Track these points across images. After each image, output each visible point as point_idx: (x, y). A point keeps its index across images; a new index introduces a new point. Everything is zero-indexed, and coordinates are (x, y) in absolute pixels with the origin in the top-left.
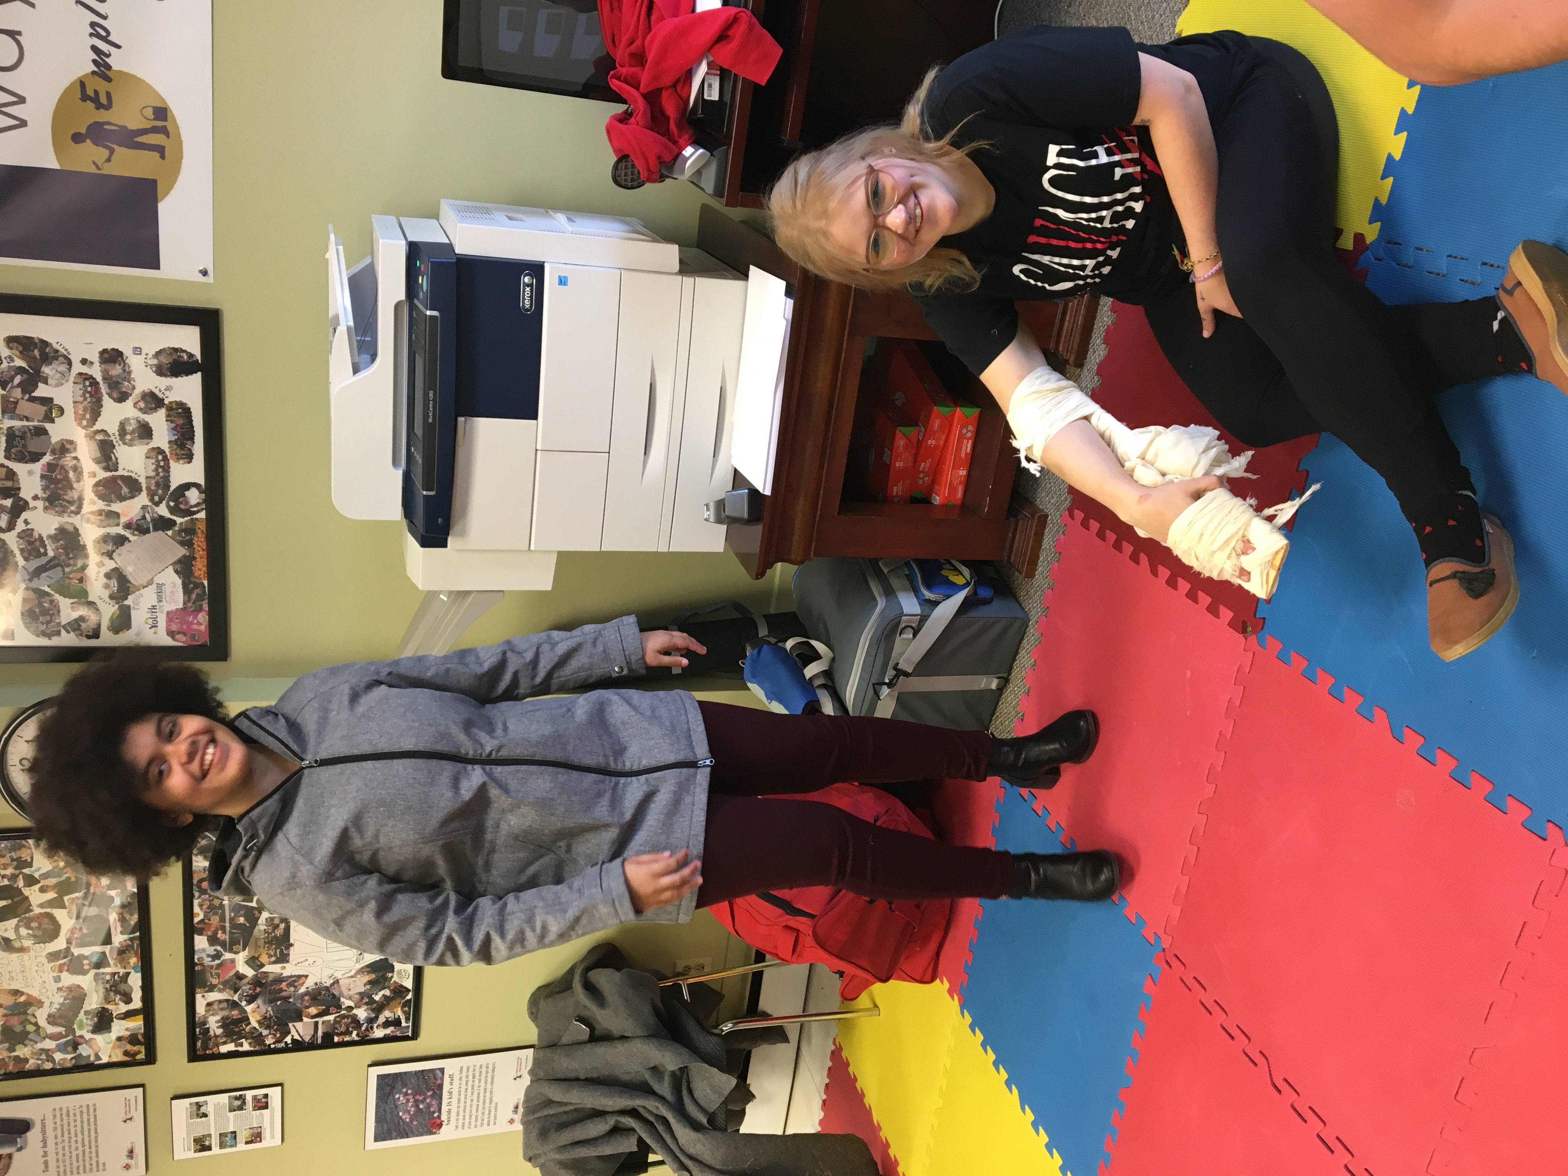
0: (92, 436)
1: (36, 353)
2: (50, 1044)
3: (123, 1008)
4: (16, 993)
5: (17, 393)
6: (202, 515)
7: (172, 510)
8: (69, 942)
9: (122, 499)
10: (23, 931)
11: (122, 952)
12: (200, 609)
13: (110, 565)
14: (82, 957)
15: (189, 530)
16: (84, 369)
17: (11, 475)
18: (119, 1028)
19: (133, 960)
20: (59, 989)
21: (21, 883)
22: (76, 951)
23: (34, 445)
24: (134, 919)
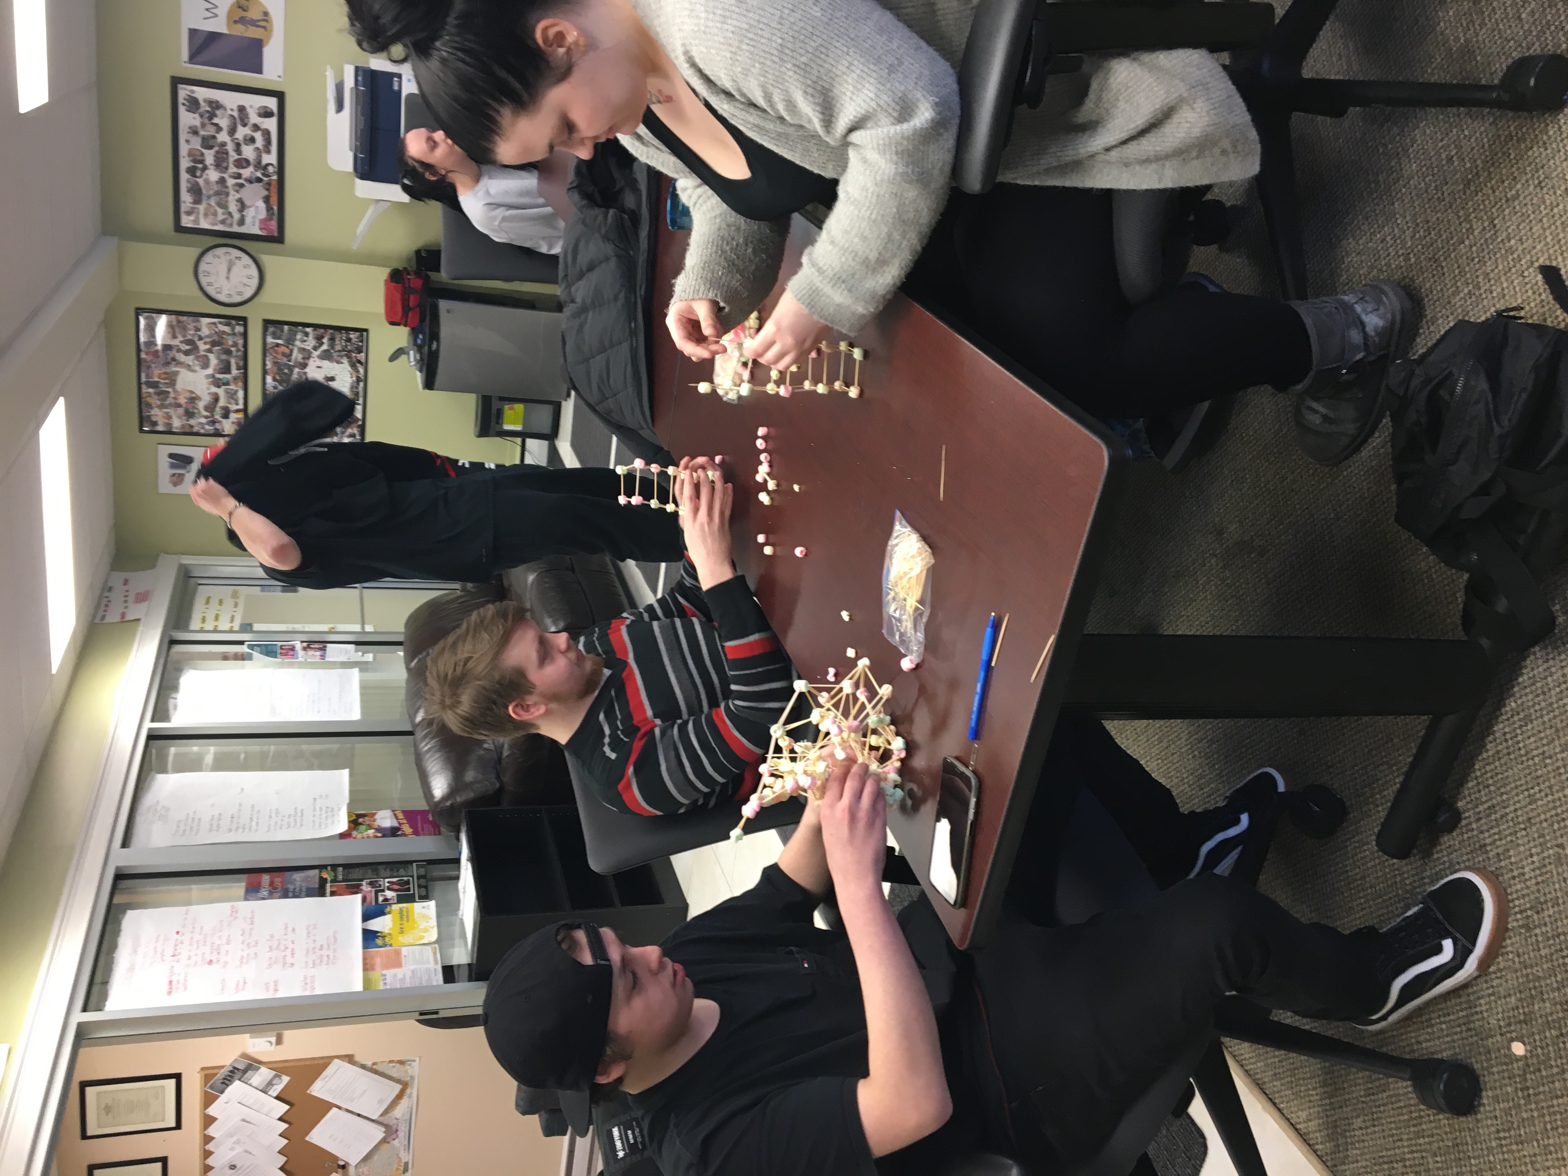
0: (232, 140)
1: (214, 105)
2: (203, 420)
3: (234, 407)
4: (193, 393)
5: (206, 121)
6: (275, 177)
7: (263, 174)
8: (215, 370)
9: (243, 168)
10: (196, 362)
11: (235, 379)
12: (271, 219)
13: (238, 196)
14: (220, 379)
15: (269, 184)
16: (231, 113)
17: (202, 154)
18: (234, 417)
19: (240, 384)
20: (209, 394)
21: (196, 339)
22: (218, 376)
23: (211, 143)
24: (241, 363)
